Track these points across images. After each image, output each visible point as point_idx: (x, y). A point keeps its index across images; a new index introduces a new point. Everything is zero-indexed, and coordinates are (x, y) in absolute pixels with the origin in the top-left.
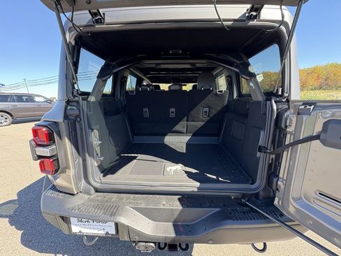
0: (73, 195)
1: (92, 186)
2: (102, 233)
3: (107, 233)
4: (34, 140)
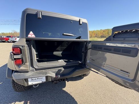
0: (28, 72)
1: (35, 68)
2: (41, 82)
3: (43, 82)
4: (12, 53)
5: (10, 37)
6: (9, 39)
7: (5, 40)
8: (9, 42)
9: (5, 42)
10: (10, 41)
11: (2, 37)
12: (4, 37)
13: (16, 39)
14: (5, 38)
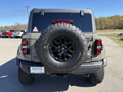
2: (40, 73)
3: (42, 73)
4: (22, 44)
5: (13, 31)
6: (12, 34)
7: (8, 35)
8: (11, 37)
9: (8, 38)
10: (13, 36)
11: (6, 31)
12: (8, 31)
13: (19, 33)
14: (9, 33)
